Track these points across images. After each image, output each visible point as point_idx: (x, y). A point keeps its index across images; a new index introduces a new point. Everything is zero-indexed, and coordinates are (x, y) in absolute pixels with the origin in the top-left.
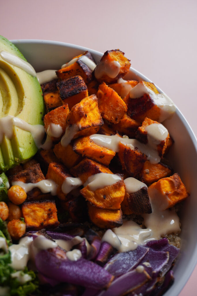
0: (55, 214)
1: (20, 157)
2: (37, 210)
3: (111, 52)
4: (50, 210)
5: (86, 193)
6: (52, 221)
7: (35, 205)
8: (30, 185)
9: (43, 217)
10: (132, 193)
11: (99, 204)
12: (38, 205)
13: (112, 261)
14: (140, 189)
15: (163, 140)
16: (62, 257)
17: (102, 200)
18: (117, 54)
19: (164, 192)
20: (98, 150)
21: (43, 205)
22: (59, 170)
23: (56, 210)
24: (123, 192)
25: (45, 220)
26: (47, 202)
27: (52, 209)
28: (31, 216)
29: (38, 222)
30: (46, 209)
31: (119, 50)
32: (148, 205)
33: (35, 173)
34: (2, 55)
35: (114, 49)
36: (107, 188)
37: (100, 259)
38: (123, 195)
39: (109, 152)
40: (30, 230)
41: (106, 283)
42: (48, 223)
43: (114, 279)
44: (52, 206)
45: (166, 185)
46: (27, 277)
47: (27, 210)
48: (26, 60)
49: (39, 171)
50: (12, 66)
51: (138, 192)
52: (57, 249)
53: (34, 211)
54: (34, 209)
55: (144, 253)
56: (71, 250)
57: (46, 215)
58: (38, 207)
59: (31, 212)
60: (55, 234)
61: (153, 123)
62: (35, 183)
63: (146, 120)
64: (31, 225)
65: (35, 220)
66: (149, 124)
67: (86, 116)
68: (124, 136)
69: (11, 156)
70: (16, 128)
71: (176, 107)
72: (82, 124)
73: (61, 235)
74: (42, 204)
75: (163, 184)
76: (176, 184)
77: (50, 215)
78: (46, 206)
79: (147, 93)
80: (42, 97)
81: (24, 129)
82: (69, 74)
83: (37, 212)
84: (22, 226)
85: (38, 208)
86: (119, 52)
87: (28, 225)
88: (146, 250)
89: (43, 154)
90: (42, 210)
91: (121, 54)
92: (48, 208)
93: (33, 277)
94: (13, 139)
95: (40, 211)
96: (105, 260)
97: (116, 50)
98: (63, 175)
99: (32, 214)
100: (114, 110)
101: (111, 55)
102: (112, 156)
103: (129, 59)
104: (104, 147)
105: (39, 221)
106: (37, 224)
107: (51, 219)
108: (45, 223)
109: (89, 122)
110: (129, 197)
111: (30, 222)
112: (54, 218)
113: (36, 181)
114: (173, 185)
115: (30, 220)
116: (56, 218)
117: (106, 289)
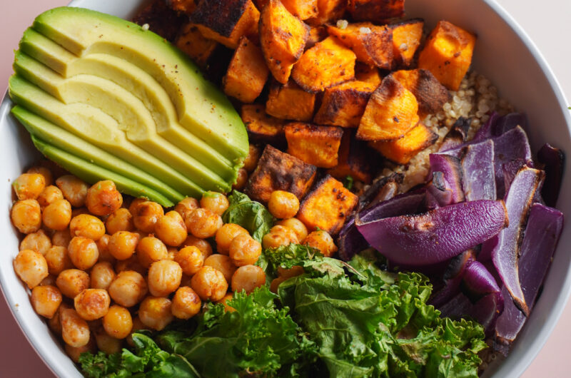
1: (241, 155)
2: (320, 203)
4: (334, 191)
5: (366, 133)
6: (350, 201)
9: (334, 206)
13: (468, 188)
22: (305, 133)
23: (340, 184)
25: (340, 208)
26: (323, 183)
27: (335, 186)
28: (320, 216)
29: (335, 218)
30: (329, 193)
33: (277, 160)
44: (332, 183)
49: (279, 154)
53: (317, 208)
54: (314, 205)
55: (490, 150)
58: (317, 199)
64: (330, 227)
65: (328, 217)
74: (320, 191)
76: (454, 35)
77: (339, 197)
78: (325, 189)
83: (322, 206)
87: (328, 230)
88: (490, 144)
90: (324, 197)
92: (330, 189)
95: (326, 201)
105: (334, 214)
106: (336, 221)
107: (347, 200)
108: (344, 211)
111: (326, 223)
112: (348, 196)
114: (451, 39)
115: (323, 223)
116: (351, 194)
117: (506, 225)
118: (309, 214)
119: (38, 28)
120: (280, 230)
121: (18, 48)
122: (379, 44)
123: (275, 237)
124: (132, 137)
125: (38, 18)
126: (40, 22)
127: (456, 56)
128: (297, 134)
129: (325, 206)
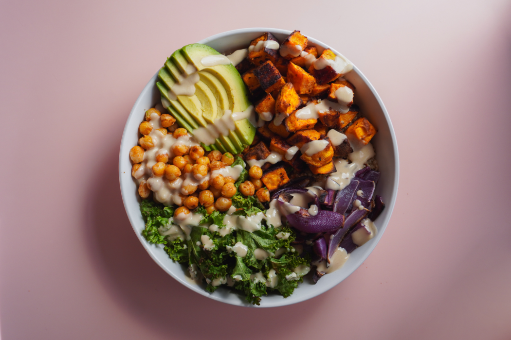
0: (286, 175)
1: (247, 144)
4: (281, 174)
5: (305, 158)
6: (285, 181)
7: (270, 174)
8: (262, 162)
9: (278, 180)
10: (337, 146)
12: (272, 173)
13: (337, 200)
15: (350, 101)
16: (306, 215)
17: (319, 161)
18: (295, 36)
19: (360, 138)
22: (280, 146)
23: (285, 172)
24: (332, 150)
25: (280, 182)
26: (278, 169)
27: (283, 172)
28: (270, 182)
29: (276, 186)
30: (278, 174)
31: (296, 31)
33: (262, 151)
34: (202, 62)
36: (320, 153)
38: (333, 153)
39: (312, 122)
40: (273, 194)
41: (341, 223)
42: (283, 183)
43: (345, 219)
44: (282, 170)
45: (360, 132)
46: (287, 235)
49: (264, 148)
50: (212, 68)
51: (342, 144)
52: (301, 211)
54: (270, 177)
55: (356, 185)
56: (309, 207)
57: (279, 178)
59: (269, 180)
60: (291, 191)
61: (339, 87)
62: (265, 159)
63: (333, 86)
64: (272, 189)
65: (273, 184)
66: (337, 88)
67: (290, 105)
68: (318, 101)
69: (240, 143)
71: (352, 64)
72: (288, 112)
73: (296, 190)
74: (275, 172)
75: (358, 131)
76: (367, 128)
77: (282, 178)
78: (278, 172)
79: (329, 65)
80: (241, 79)
81: (241, 119)
82: (259, 59)
84: (267, 194)
85: (273, 176)
86: (296, 33)
87: (270, 190)
88: (357, 182)
89: (261, 131)
90: (275, 175)
91: (298, 34)
92: (280, 173)
93: (291, 233)
94: (237, 131)
95: (275, 177)
96: (333, 202)
98: (284, 148)
100: (306, 86)
101: (291, 41)
105: (276, 184)
108: (281, 184)
109: (293, 107)
110: (337, 150)
111: (270, 187)
112: (286, 178)
113: (265, 157)
114: (364, 129)
115: (270, 186)
116: (288, 178)
117: (342, 227)
118: (265, 180)
119: (182, 53)
120: (248, 184)
121: (169, 57)
122: (331, 119)
123: (245, 187)
124: (204, 115)
125: (184, 47)
126: (184, 50)
127: (363, 139)
128: (276, 145)
129: (274, 179)
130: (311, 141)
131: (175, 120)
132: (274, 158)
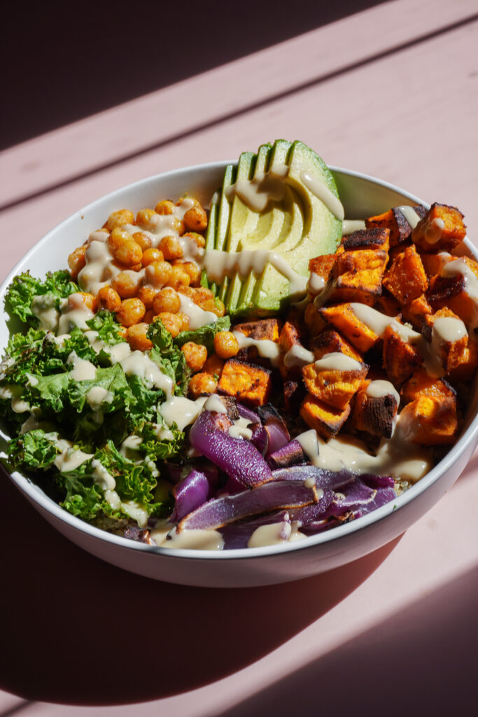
0: (262, 388)
1: (257, 304)
2: (242, 375)
3: (441, 207)
4: (257, 381)
5: (308, 372)
7: (243, 367)
8: (250, 341)
9: (244, 386)
11: (315, 390)
12: (247, 369)
14: (383, 396)
15: (450, 340)
16: (222, 426)
17: (322, 387)
18: (451, 213)
19: (418, 413)
20: (353, 323)
21: (253, 371)
22: (292, 333)
23: (267, 383)
24: (355, 386)
25: (244, 391)
26: (260, 370)
27: (261, 381)
28: (231, 379)
29: (235, 389)
30: (254, 377)
31: (457, 209)
32: (388, 424)
33: (264, 329)
35: (449, 205)
36: (334, 372)
37: (275, 457)
38: (354, 390)
39: (368, 332)
42: (246, 395)
45: (426, 405)
46: (168, 435)
47: (229, 368)
48: (338, 196)
49: (270, 329)
50: (310, 194)
51: (380, 398)
52: (223, 416)
53: (237, 374)
54: (239, 371)
55: (345, 481)
58: (245, 371)
59: (233, 374)
60: (245, 411)
61: (452, 316)
62: (257, 340)
63: (444, 309)
64: (225, 389)
65: (233, 385)
66: (446, 316)
67: (355, 271)
68: (406, 324)
69: (248, 299)
70: (269, 266)
72: (343, 280)
75: (423, 403)
77: (256, 384)
78: (256, 374)
79: (463, 273)
81: (281, 272)
82: (379, 224)
83: (241, 376)
84: (211, 384)
85: (244, 373)
86: (456, 211)
87: (221, 386)
88: (350, 478)
90: (249, 377)
91: (457, 216)
92: (257, 378)
95: (245, 378)
96: (283, 462)
97: (452, 207)
98: (294, 341)
99: (234, 377)
100: (405, 282)
101: (439, 210)
102: (372, 340)
103: (466, 225)
104: (365, 323)
105: (237, 389)
106: (232, 392)
107: (253, 392)
108: (243, 394)
109: (356, 281)
110: (366, 402)
111: (226, 384)
112: (258, 392)
113: (261, 337)
120: (200, 349)
121: (274, 141)
124: (244, 241)
128: (289, 330)
129: (241, 379)
130: (340, 351)
131: (205, 224)
132: (269, 348)
